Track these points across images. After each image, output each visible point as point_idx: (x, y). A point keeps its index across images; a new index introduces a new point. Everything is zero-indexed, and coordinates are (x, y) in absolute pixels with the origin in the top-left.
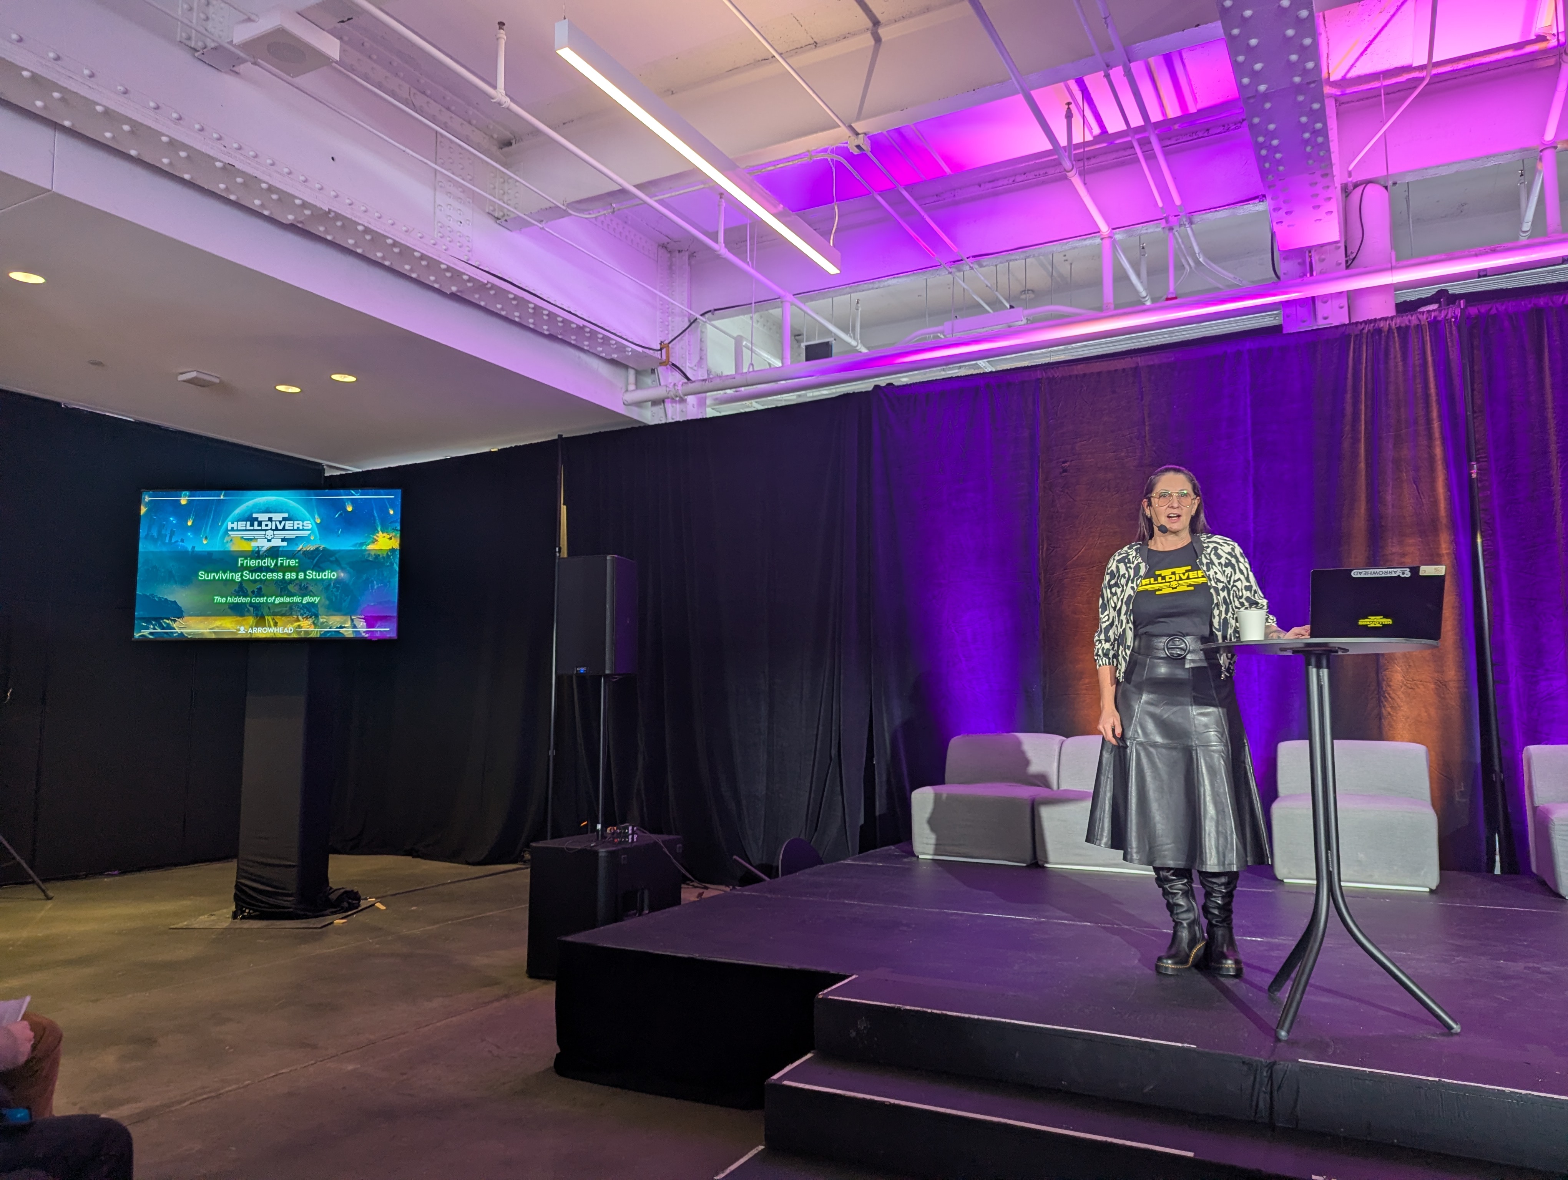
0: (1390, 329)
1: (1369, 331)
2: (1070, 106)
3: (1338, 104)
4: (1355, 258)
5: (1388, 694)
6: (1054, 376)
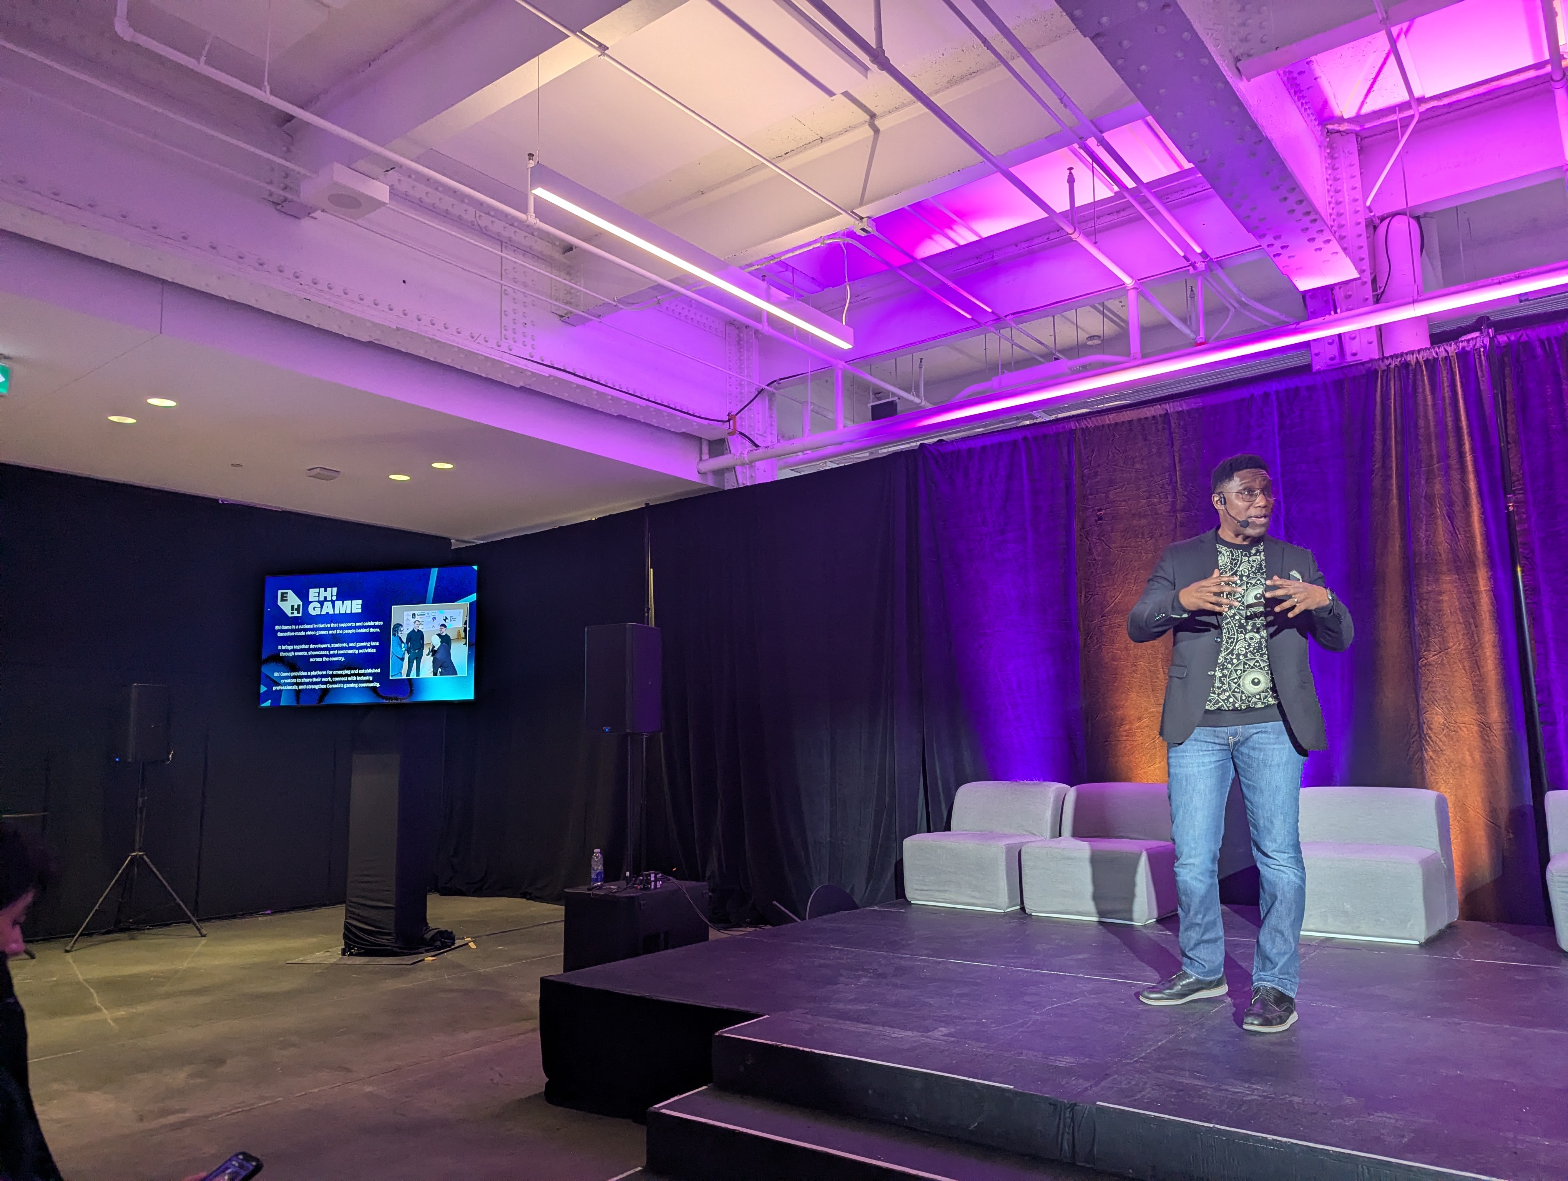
0: (1418, 362)
1: (1396, 365)
2: (1072, 171)
3: (1360, 139)
4: (1383, 292)
5: (1430, 737)
6: (1087, 427)
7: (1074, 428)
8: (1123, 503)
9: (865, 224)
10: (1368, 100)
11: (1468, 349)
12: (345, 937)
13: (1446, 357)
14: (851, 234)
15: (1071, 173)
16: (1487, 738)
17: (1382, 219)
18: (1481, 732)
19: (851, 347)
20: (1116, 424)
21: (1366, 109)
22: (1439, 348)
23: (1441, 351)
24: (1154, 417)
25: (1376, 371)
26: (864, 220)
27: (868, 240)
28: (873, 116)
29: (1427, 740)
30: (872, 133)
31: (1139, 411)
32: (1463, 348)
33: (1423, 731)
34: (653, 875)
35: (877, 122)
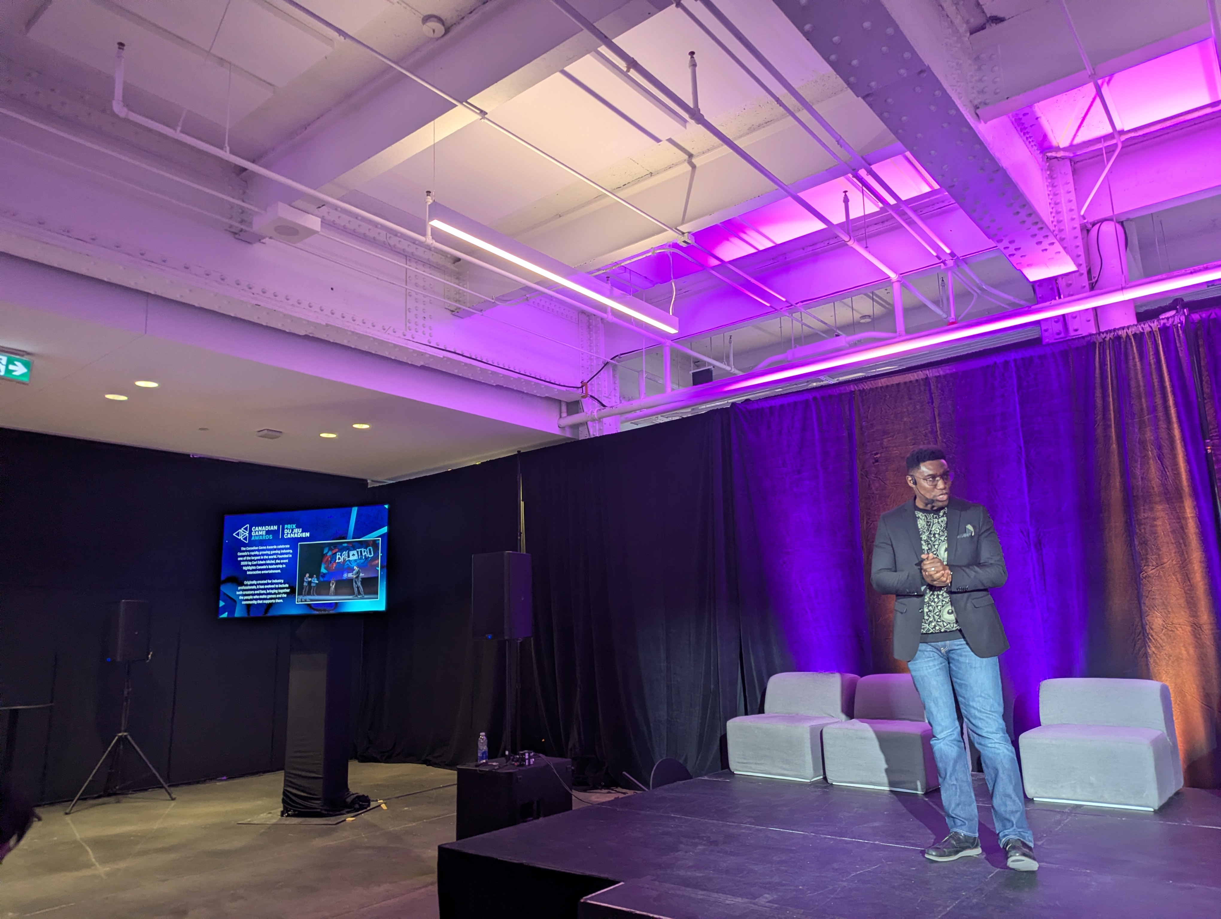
0: (1128, 336)
1: (1110, 338)
2: (847, 193)
3: (1073, 163)
4: (1097, 281)
5: (1152, 636)
6: (863, 389)
7: (853, 390)
8: (895, 449)
9: (686, 238)
10: (1079, 133)
11: (1168, 325)
12: (284, 801)
13: (1150, 332)
14: (675, 245)
15: (846, 195)
16: (1198, 636)
17: (1094, 224)
18: (1193, 630)
19: (677, 332)
20: (887, 386)
21: (1077, 140)
22: (1144, 325)
23: (1146, 327)
24: (917, 380)
25: (1095, 343)
26: (686, 234)
27: (689, 249)
28: (691, 156)
29: (1149, 639)
30: (690, 168)
31: (905, 376)
32: (1164, 324)
33: (1146, 630)
34: (527, 754)
35: (694, 160)
